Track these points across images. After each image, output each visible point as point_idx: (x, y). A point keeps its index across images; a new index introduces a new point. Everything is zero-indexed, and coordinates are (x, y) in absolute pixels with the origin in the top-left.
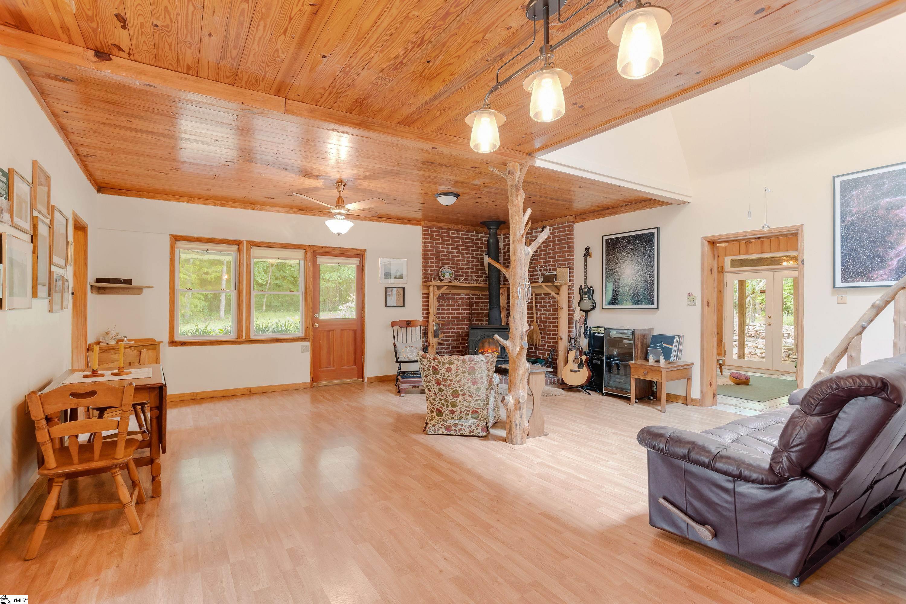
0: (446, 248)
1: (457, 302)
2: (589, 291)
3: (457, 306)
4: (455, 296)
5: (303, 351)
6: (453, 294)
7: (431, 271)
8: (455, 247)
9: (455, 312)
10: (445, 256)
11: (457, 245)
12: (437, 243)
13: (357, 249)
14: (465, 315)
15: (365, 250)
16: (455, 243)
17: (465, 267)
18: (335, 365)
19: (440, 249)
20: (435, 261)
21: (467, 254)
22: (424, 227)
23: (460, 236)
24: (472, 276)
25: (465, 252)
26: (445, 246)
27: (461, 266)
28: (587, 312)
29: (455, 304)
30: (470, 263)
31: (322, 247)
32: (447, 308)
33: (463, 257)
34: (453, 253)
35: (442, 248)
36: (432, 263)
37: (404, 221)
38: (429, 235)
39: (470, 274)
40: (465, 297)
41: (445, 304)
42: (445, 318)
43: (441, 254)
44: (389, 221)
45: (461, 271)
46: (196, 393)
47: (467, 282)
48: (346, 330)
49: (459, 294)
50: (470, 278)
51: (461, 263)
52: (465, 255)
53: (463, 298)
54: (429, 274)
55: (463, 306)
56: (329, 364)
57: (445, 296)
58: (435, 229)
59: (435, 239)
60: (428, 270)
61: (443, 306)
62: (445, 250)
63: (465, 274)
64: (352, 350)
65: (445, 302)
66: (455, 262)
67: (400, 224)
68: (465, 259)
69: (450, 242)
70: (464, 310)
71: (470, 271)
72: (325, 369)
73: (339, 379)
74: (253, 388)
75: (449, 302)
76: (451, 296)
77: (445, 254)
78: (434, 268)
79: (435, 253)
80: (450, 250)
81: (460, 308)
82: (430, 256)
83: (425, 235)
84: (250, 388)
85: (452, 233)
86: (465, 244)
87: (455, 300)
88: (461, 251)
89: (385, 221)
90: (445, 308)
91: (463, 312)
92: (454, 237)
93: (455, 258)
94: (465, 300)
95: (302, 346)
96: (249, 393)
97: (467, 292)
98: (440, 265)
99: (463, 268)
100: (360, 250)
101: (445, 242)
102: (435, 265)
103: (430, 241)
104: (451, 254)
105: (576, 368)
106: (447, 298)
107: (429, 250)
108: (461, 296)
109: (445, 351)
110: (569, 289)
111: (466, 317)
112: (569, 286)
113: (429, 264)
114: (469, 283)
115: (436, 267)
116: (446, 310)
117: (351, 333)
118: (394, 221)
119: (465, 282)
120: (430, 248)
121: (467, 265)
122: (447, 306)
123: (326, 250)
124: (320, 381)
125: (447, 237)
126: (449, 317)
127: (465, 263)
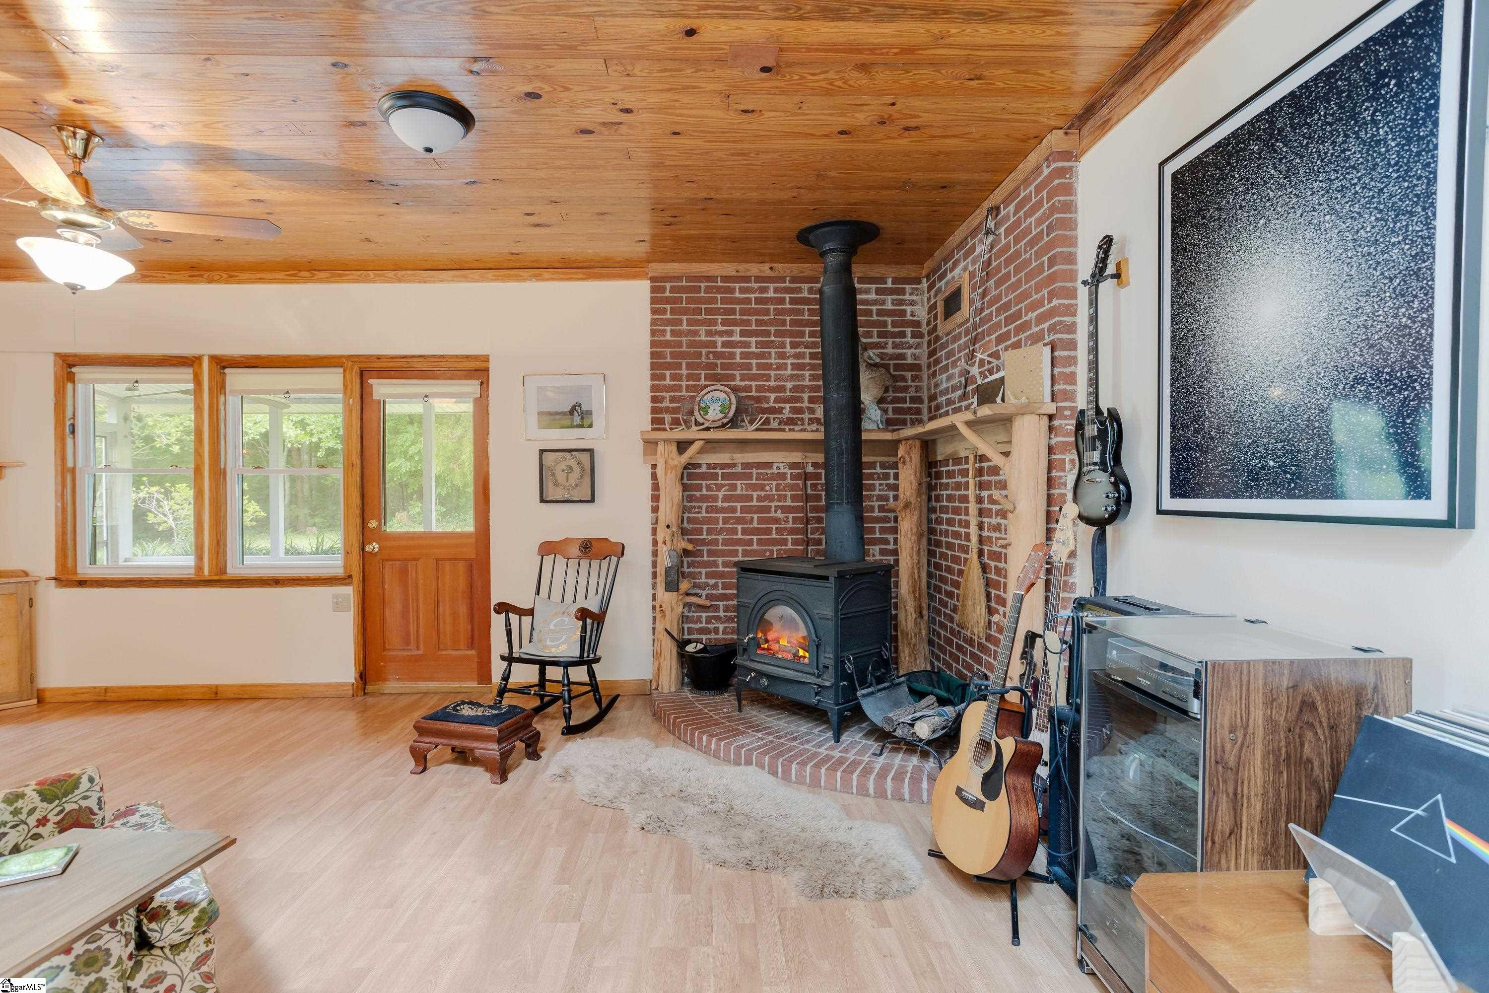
0: (720, 334)
1: (762, 488)
2: (1102, 435)
3: (759, 499)
4: (755, 471)
5: (338, 606)
6: (746, 465)
7: (671, 401)
8: (753, 327)
9: (755, 516)
10: (717, 355)
11: (759, 323)
12: (690, 322)
13: (467, 357)
14: (790, 525)
15: (486, 359)
16: (754, 318)
17: (789, 385)
18: (421, 647)
19: (704, 338)
20: (684, 372)
21: (794, 345)
22: (653, 279)
23: (771, 294)
24: (812, 411)
25: (788, 340)
26: (720, 328)
27: (773, 384)
28: (1100, 524)
29: (755, 494)
30: (807, 373)
31: (379, 358)
32: (726, 505)
33: (782, 356)
34: (747, 345)
35: (709, 333)
36: (674, 377)
37: (595, 270)
38: (667, 301)
39: (806, 404)
40: (789, 472)
41: (720, 495)
42: (720, 533)
43: (704, 351)
44: (550, 276)
45: (773, 396)
46: (106, 689)
47: (797, 428)
48: (449, 560)
49: (769, 465)
50: (806, 416)
51: (772, 373)
52: (788, 349)
53: (783, 476)
54: (667, 410)
55: (782, 498)
56: (407, 642)
57: (720, 471)
58: (684, 283)
59: (685, 311)
60: (663, 398)
61: (715, 499)
62: (720, 340)
63: (787, 406)
64: (463, 610)
65: (719, 487)
66: (754, 371)
67: (583, 279)
68: (789, 362)
69: (738, 317)
70: (786, 510)
71: (806, 396)
72: (394, 653)
73: (431, 679)
74: (222, 686)
75: (734, 487)
76: (739, 469)
77: (719, 349)
78: (684, 393)
79: (684, 349)
80: (737, 338)
81: (773, 505)
82: (668, 360)
83: (657, 301)
84: (217, 686)
85: (742, 290)
86: (788, 318)
87: (754, 481)
88: (773, 338)
89: (538, 278)
90: (720, 504)
91: (780, 515)
92: (749, 299)
93: (754, 362)
94: (789, 481)
95: (335, 596)
96: (213, 696)
97: (796, 457)
98: (703, 382)
99: (781, 389)
100: (476, 358)
101: (720, 318)
102: (684, 384)
103: (668, 316)
104: (738, 351)
105: (975, 790)
106: (725, 476)
107: (667, 344)
108: (775, 471)
109: (721, 627)
110: (1051, 429)
111: (792, 531)
112: (1051, 417)
113: (668, 382)
114: (801, 430)
115: (688, 388)
116: (723, 510)
117: (461, 567)
118: (566, 274)
119: (787, 428)
120: (668, 337)
121: (793, 377)
122: (726, 499)
123: (391, 364)
124: (385, 680)
125: (724, 301)
126: (734, 531)
127: (789, 371)
